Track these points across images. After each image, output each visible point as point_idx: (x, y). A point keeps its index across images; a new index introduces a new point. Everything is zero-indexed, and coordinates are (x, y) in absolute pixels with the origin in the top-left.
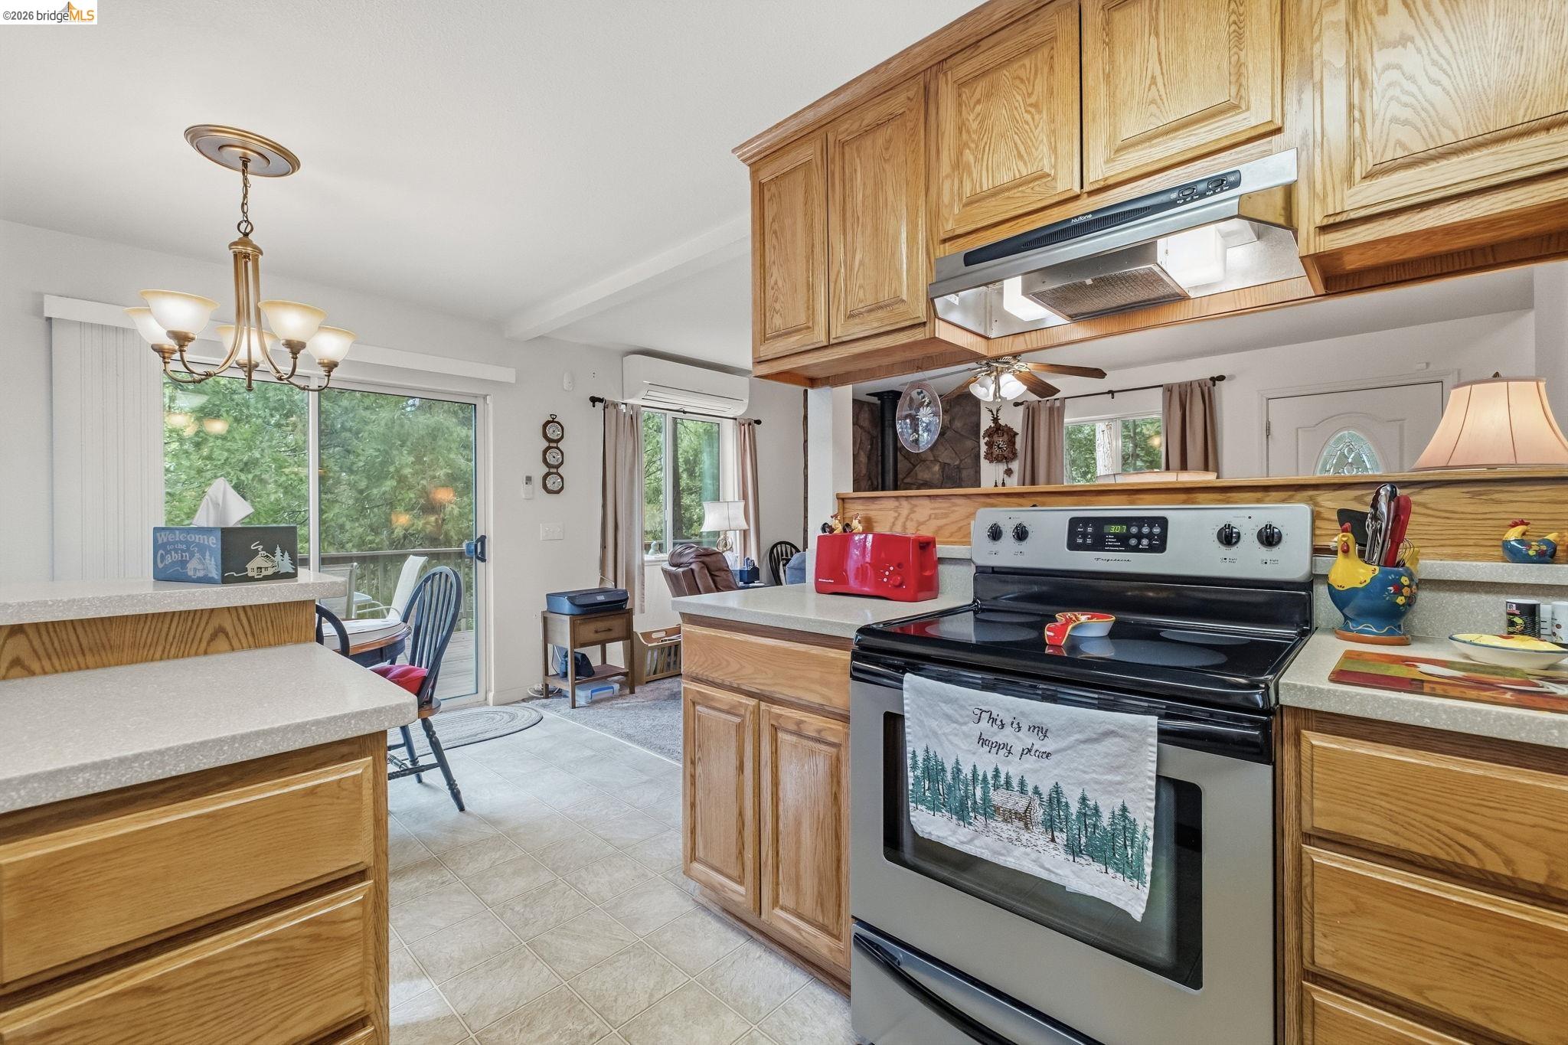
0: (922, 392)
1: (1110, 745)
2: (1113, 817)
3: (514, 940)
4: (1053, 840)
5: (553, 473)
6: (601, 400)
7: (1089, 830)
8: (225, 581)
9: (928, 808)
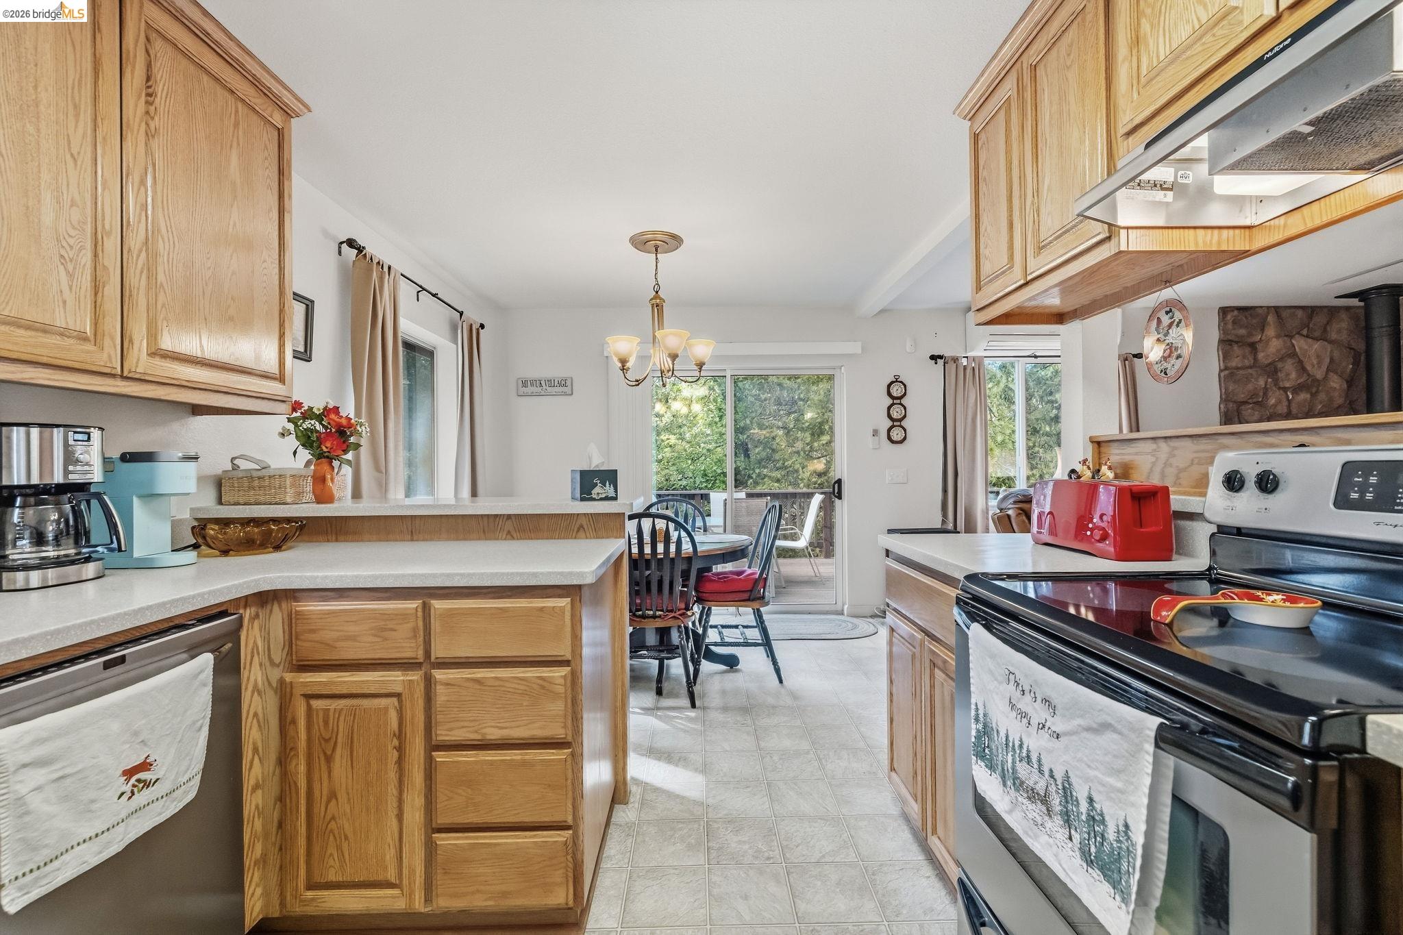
0: (1171, 311)
1: (1108, 740)
2: (1118, 832)
3: (761, 777)
4: (1070, 839)
5: (895, 426)
6: (941, 357)
7: (1098, 839)
8: (582, 499)
9: (986, 766)
